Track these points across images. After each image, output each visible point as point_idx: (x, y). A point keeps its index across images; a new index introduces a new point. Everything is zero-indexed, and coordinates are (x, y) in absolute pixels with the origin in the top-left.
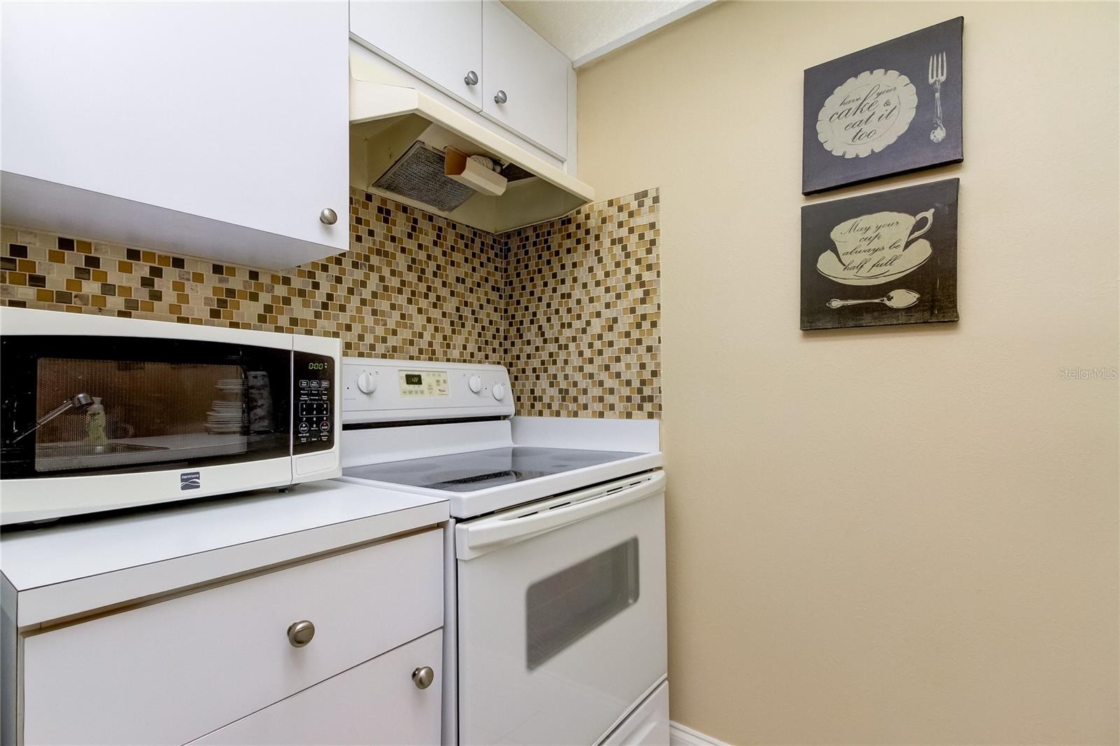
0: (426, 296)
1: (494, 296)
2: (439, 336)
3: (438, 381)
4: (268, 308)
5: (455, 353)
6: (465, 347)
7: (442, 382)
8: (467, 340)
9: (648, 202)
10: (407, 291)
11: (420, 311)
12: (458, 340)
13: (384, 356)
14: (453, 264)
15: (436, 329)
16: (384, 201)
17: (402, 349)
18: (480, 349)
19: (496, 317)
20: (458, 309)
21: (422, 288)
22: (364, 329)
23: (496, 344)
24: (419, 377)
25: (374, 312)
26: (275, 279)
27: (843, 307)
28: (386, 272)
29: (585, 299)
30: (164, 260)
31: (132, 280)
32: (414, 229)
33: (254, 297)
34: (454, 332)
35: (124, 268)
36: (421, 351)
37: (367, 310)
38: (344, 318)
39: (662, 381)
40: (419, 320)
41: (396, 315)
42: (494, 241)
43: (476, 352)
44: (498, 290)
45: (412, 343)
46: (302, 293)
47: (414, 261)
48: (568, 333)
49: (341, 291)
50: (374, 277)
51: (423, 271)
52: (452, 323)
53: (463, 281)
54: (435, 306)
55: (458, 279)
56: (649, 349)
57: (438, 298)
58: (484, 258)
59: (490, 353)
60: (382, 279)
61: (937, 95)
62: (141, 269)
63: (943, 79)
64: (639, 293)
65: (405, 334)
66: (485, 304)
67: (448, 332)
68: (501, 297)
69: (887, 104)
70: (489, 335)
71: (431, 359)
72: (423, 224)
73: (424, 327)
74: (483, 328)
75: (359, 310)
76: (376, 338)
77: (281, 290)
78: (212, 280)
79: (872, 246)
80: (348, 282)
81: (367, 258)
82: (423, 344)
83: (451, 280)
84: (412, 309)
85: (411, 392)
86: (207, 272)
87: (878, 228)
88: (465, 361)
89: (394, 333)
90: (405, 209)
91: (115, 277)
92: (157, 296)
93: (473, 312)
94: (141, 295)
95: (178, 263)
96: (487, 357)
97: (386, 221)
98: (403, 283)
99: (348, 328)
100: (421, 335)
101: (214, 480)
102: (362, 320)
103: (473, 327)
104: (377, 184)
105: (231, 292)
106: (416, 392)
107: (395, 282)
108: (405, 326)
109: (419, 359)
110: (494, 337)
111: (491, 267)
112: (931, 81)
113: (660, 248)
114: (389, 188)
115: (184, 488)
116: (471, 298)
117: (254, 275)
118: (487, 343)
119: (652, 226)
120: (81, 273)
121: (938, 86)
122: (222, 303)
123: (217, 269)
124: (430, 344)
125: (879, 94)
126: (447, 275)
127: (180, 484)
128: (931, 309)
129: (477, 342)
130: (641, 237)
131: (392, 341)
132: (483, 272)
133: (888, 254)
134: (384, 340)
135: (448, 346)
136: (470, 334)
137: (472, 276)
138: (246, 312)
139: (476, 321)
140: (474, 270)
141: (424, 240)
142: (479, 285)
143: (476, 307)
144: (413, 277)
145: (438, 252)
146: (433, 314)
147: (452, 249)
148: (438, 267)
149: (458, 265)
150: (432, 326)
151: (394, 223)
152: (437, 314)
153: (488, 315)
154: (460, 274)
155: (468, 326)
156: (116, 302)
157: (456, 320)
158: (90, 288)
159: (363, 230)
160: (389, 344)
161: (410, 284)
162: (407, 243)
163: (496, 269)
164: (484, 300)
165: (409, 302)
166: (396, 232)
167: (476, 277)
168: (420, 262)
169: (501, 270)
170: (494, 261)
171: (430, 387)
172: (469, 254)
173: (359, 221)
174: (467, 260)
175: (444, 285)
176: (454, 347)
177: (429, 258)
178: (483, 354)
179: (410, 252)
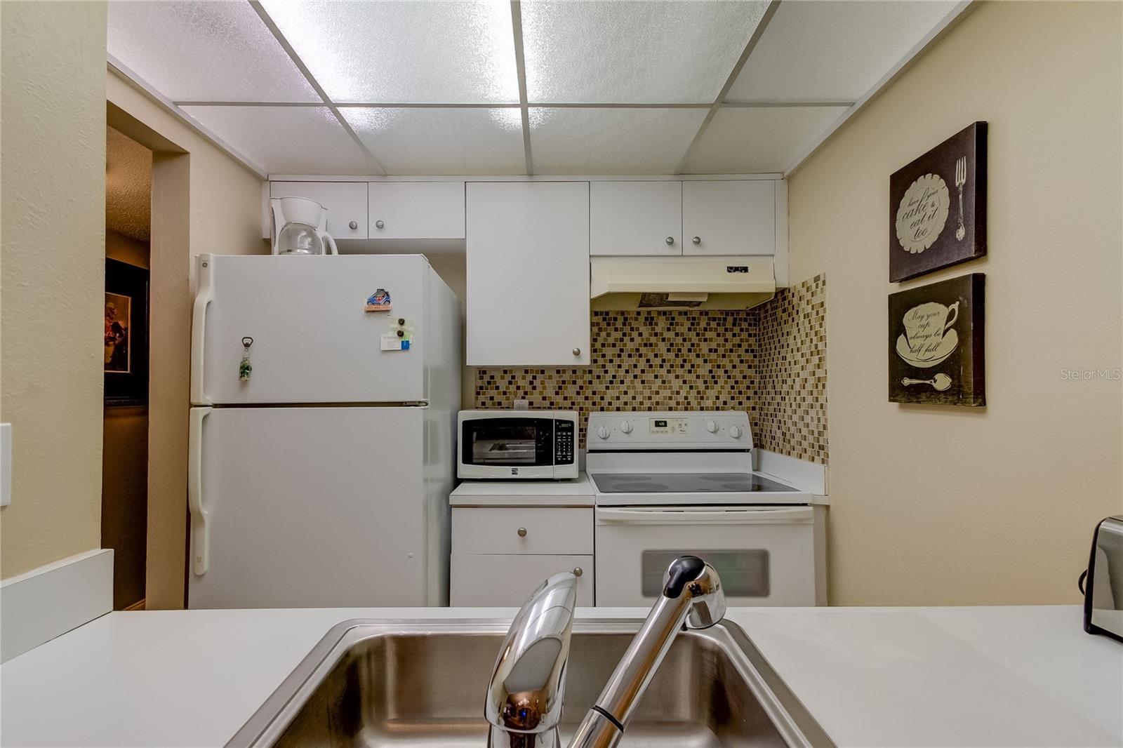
0: (682, 366)
1: (749, 356)
2: (693, 393)
3: (680, 425)
4: (581, 388)
5: (709, 403)
6: (717, 398)
7: (683, 425)
8: (720, 392)
9: (820, 283)
10: (667, 365)
11: (677, 377)
12: (712, 393)
13: (650, 409)
14: (705, 340)
15: (691, 388)
16: (649, 313)
17: (663, 403)
18: (733, 398)
19: (751, 372)
20: (711, 371)
21: (679, 361)
22: (636, 392)
23: (750, 393)
24: (665, 422)
25: (643, 382)
26: (585, 372)
27: (911, 386)
28: (651, 356)
29: (793, 363)
30: (536, 372)
31: (525, 384)
32: (671, 324)
33: (574, 383)
34: (707, 388)
35: (524, 378)
36: (678, 403)
37: (638, 382)
38: (623, 388)
39: (829, 434)
40: (676, 384)
41: (659, 381)
42: (748, 314)
43: (729, 400)
44: (752, 351)
45: (670, 398)
46: (598, 377)
47: (672, 345)
48: (785, 388)
49: (621, 372)
50: (643, 360)
51: (679, 350)
52: (705, 382)
53: (716, 351)
54: (690, 372)
55: (710, 350)
56: (822, 406)
57: (693, 366)
58: (736, 330)
59: (744, 401)
60: (648, 361)
61: (961, 196)
62: (529, 377)
63: (964, 181)
64: (815, 359)
65: (666, 393)
66: (738, 364)
67: (702, 387)
68: (755, 356)
69: (933, 205)
70: (742, 387)
71: (686, 409)
72: (679, 319)
73: (681, 387)
74: (737, 382)
75: (632, 382)
76: (644, 398)
77: (588, 377)
78: (556, 377)
79: (926, 333)
80: (625, 366)
81: (637, 350)
82: (681, 398)
83: (705, 350)
84: (671, 376)
85: (657, 432)
86: (554, 373)
87: (928, 317)
88: (718, 409)
89: (657, 393)
90: (665, 313)
91: (521, 383)
92: (534, 388)
93: (726, 372)
94: (529, 388)
95: (543, 372)
96: (740, 403)
97: (651, 324)
98: (664, 361)
99: (626, 393)
100: (678, 393)
101: (523, 472)
102: (634, 388)
103: (726, 382)
104: (640, 306)
105: (564, 382)
106: (662, 432)
107: (658, 361)
108: (665, 388)
109: (676, 410)
110: (748, 388)
111: (744, 335)
112: (957, 184)
113: (827, 323)
114: (647, 305)
115: (513, 474)
116: (725, 362)
117: (574, 372)
118: (740, 393)
119: (822, 304)
120: (510, 383)
121: (961, 189)
122: (560, 388)
123: (558, 372)
124: (686, 398)
125: (928, 197)
126: (700, 350)
127: (511, 472)
128: (958, 394)
129: (729, 393)
130: (817, 314)
131: (655, 398)
132: (736, 340)
133: (934, 340)
134: (650, 398)
135: (702, 398)
136: (722, 387)
137: (724, 346)
138: (571, 391)
139: (729, 377)
140: (726, 340)
141: (680, 329)
142: (731, 351)
143: (729, 367)
144: (671, 356)
145: (692, 335)
146: (688, 377)
147: (705, 329)
148: (693, 345)
149: (711, 340)
150: (688, 386)
151: (656, 324)
152: (692, 377)
153: (741, 372)
154: (714, 346)
155: (721, 382)
156: (521, 393)
157: (709, 379)
158: (513, 388)
159: (635, 334)
160: (654, 400)
161: (669, 360)
162: (667, 335)
163: (750, 335)
164: (737, 361)
165: (669, 372)
166: (658, 330)
167: (729, 345)
168: (677, 344)
169: (755, 335)
170: (747, 330)
171: (673, 429)
172: (721, 330)
173: (632, 329)
174: (718, 335)
175: (698, 356)
176: (708, 399)
177: (684, 340)
178: (736, 401)
179: (669, 339)
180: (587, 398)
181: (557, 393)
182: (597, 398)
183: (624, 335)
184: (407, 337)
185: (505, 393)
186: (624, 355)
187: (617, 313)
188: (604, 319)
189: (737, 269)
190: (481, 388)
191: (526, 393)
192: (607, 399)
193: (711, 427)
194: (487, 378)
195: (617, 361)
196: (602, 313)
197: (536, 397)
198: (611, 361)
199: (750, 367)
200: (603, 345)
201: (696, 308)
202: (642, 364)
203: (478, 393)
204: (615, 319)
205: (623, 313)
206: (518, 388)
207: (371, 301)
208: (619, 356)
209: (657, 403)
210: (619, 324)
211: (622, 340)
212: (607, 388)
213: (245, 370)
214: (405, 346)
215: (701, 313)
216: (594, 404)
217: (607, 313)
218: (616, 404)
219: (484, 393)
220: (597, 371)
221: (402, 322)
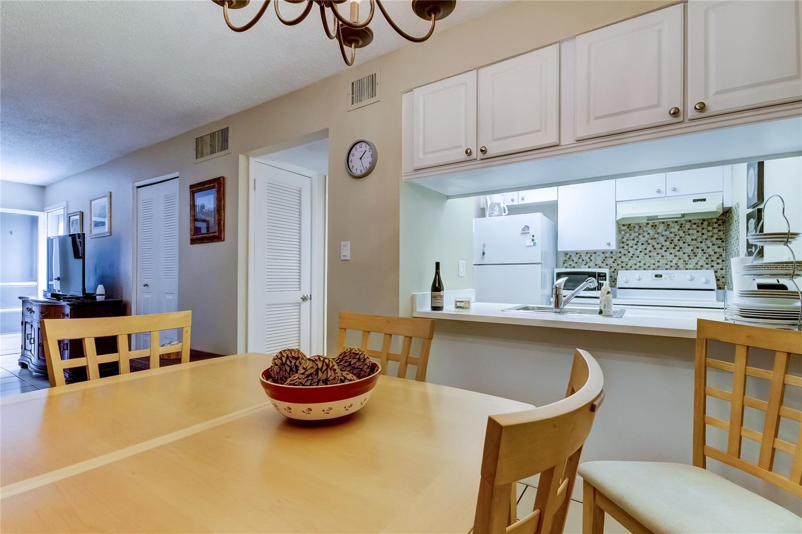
0: (674, 248)
1: (719, 242)
2: (681, 261)
3: (670, 276)
4: (615, 260)
5: (692, 266)
6: (697, 264)
7: (672, 277)
8: (698, 261)
10: (664, 248)
12: (693, 262)
13: (654, 269)
14: (689, 235)
15: (680, 259)
16: (653, 223)
17: (662, 266)
18: (707, 264)
19: (719, 250)
20: (692, 250)
21: (673, 246)
22: (646, 261)
23: (719, 261)
24: (662, 275)
25: (650, 257)
26: (617, 253)
28: (655, 244)
29: (733, 244)
30: (592, 253)
31: (586, 258)
32: (668, 228)
33: (612, 258)
34: (690, 258)
35: (586, 256)
36: (671, 266)
37: (647, 257)
38: (639, 259)
40: (670, 257)
41: (660, 256)
43: (704, 265)
44: (721, 239)
45: (667, 264)
46: (625, 255)
47: (668, 238)
49: (638, 252)
50: (650, 246)
51: (672, 240)
52: (689, 256)
53: (696, 240)
54: (679, 251)
55: (692, 240)
57: (681, 248)
58: (710, 228)
59: (715, 265)
60: (653, 246)
62: (589, 255)
64: (738, 242)
65: (663, 262)
67: (687, 259)
68: (723, 242)
70: (714, 258)
71: (676, 269)
72: (672, 225)
73: (673, 259)
74: (710, 255)
75: (644, 256)
76: (651, 264)
77: (619, 255)
78: (602, 255)
80: (640, 249)
81: (647, 241)
82: (673, 264)
83: (689, 240)
84: (668, 253)
85: (656, 280)
88: (697, 269)
89: (659, 262)
91: (584, 258)
93: (703, 250)
94: (588, 260)
95: (595, 253)
96: (712, 266)
97: (655, 229)
98: (663, 246)
99: (640, 262)
100: (671, 261)
102: (645, 259)
103: (702, 256)
104: (648, 221)
105: (606, 257)
106: (659, 280)
107: (660, 246)
108: (663, 259)
109: (670, 269)
110: (718, 258)
111: (716, 231)
116: (703, 246)
117: (612, 253)
118: (712, 261)
119: (739, 216)
120: (579, 258)
122: (604, 260)
123: (603, 253)
124: (676, 264)
126: (686, 240)
129: (705, 261)
130: (738, 220)
131: (657, 264)
132: (710, 234)
134: (654, 264)
135: (687, 264)
136: (700, 258)
137: (701, 237)
138: (610, 261)
139: (705, 253)
140: (703, 234)
141: (672, 230)
142: (706, 239)
143: (705, 248)
144: (667, 243)
145: (681, 232)
146: (678, 254)
147: (689, 229)
148: (681, 237)
149: (693, 234)
150: (677, 258)
151: (658, 228)
152: (681, 253)
153: (713, 250)
154: (694, 237)
155: (699, 256)
156: (584, 263)
157: (691, 254)
158: (581, 260)
159: (645, 234)
160: (656, 265)
161: (666, 246)
162: (664, 233)
163: (719, 231)
164: (710, 245)
165: (666, 251)
166: (659, 231)
167: (705, 237)
168: (671, 238)
169: (723, 230)
170: (717, 228)
171: (666, 278)
172: (699, 229)
173: (644, 231)
174: (698, 232)
175: (684, 243)
176: (690, 264)
177: (676, 235)
178: (709, 266)
179: (666, 235)
180: (618, 265)
181: (603, 262)
182: (624, 265)
183: (639, 234)
184: (535, 241)
185: (576, 263)
186: (639, 244)
187: (635, 224)
188: (628, 228)
189: (698, 200)
190: (565, 261)
191: (587, 263)
192: (630, 265)
193: (689, 277)
194: (568, 256)
195: (635, 247)
196: (627, 225)
197: (592, 264)
198: (632, 247)
199: (719, 247)
200: (627, 240)
201: (683, 219)
202: (650, 248)
203: (564, 263)
204: (634, 227)
205: (638, 224)
206: (583, 260)
207: (523, 230)
208: (636, 244)
209: (659, 267)
210: (637, 229)
211: (638, 237)
212: (630, 260)
213: (484, 253)
214: (535, 244)
215: (686, 221)
216: (622, 267)
217: (630, 225)
218: (634, 267)
219: (567, 263)
220: (623, 252)
221: (533, 236)
